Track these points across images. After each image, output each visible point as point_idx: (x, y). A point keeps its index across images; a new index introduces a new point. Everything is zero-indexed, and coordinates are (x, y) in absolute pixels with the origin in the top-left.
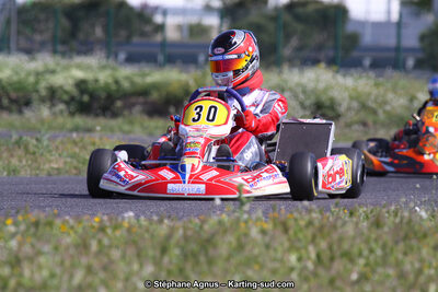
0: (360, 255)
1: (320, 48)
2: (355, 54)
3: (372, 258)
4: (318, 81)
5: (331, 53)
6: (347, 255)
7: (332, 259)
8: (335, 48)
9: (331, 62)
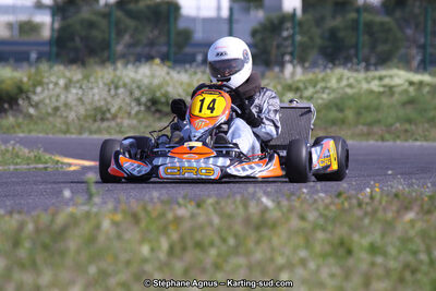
0: (212, 244)
1: (152, 44)
2: (188, 50)
3: (224, 248)
4: (153, 76)
5: (164, 49)
6: (199, 245)
7: (184, 249)
8: (168, 44)
9: (165, 58)
